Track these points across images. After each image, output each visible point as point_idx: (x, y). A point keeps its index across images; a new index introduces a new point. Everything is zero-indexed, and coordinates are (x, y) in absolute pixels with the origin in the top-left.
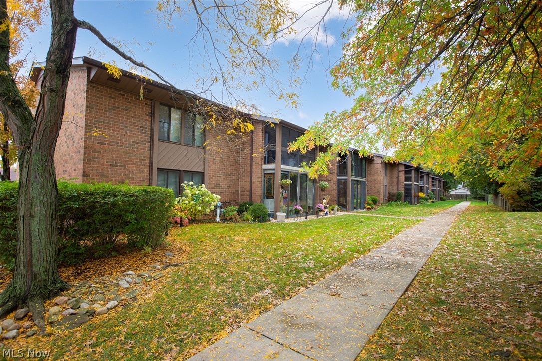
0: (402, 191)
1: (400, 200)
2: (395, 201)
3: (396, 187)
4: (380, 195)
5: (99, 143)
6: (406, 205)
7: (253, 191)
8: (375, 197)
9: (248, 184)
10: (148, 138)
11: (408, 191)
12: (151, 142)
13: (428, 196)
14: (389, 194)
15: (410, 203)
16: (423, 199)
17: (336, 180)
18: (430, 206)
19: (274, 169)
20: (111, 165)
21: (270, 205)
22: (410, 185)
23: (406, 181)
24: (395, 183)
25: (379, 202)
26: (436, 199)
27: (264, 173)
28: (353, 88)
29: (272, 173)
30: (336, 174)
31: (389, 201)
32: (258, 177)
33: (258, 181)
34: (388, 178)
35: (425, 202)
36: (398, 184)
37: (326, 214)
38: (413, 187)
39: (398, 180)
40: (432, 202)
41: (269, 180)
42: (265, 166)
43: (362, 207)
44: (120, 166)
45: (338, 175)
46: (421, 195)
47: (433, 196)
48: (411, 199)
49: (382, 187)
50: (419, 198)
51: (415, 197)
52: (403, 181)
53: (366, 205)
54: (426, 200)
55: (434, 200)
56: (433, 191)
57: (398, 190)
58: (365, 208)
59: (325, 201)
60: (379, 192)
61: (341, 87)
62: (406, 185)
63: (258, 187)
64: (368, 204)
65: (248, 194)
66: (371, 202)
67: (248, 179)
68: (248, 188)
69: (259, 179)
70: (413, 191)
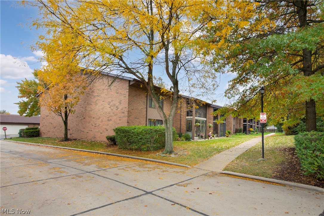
0: (242, 127)
1: (241, 132)
2: (239, 133)
3: (239, 126)
4: (231, 129)
5: (132, 109)
6: (244, 135)
7: (182, 128)
8: (229, 131)
9: (179, 125)
10: (145, 107)
11: (245, 127)
12: (147, 108)
13: (255, 130)
14: (236, 129)
15: (246, 133)
16: (252, 131)
17: (212, 123)
18: (255, 135)
19: (192, 119)
20: (135, 118)
21: (190, 134)
22: (246, 124)
23: (244, 122)
24: (239, 123)
25: (231, 133)
26: (259, 132)
27: (187, 121)
28: (231, 97)
29: (190, 121)
30: (212, 120)
31: (236, 133)
32: (184, 122)
33: (184, 124)
34: (235, 121)
35: (253, 133)
36: (240, 124)
37: (211, 138)
38: (247, 125)
39: (240, 122)
40: (257, 133)
41: (190, 123)
42: (187, 117)
43: (224, 136)
44: (138, 118)
45: (214, 120)
46: (251, 129)
47: (257, 130)
48: (246, 132)
49: (232, 126)
50: (250, 131)
51: (248, 130)
52: (243, 122)
53: (226, 135)
54: (254, 132)
55: (258, 132)
56: (257, 127)
57: (240, 127)
58: (225, 136)
59: (210, 132)
60: (231, 128)
61: (227, 97)
62: (244, 124)
63: (184, 127)
64: (227, 134)
65: (179, 129)
66: (228, 133)
67: (179, 123)
68: (179, 127)
69: (185, 123)
70: (247, 128)
